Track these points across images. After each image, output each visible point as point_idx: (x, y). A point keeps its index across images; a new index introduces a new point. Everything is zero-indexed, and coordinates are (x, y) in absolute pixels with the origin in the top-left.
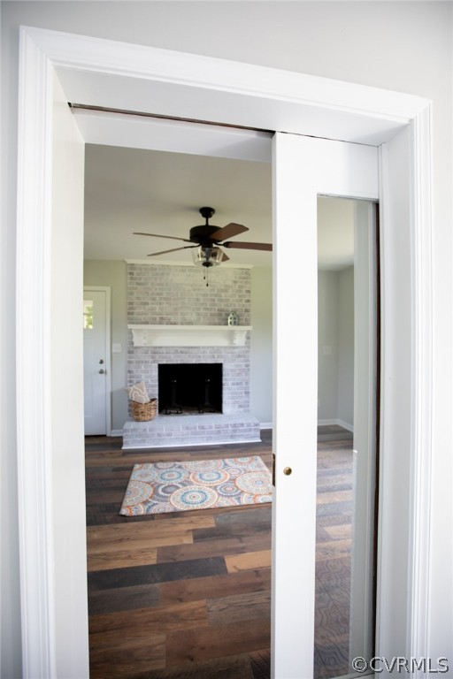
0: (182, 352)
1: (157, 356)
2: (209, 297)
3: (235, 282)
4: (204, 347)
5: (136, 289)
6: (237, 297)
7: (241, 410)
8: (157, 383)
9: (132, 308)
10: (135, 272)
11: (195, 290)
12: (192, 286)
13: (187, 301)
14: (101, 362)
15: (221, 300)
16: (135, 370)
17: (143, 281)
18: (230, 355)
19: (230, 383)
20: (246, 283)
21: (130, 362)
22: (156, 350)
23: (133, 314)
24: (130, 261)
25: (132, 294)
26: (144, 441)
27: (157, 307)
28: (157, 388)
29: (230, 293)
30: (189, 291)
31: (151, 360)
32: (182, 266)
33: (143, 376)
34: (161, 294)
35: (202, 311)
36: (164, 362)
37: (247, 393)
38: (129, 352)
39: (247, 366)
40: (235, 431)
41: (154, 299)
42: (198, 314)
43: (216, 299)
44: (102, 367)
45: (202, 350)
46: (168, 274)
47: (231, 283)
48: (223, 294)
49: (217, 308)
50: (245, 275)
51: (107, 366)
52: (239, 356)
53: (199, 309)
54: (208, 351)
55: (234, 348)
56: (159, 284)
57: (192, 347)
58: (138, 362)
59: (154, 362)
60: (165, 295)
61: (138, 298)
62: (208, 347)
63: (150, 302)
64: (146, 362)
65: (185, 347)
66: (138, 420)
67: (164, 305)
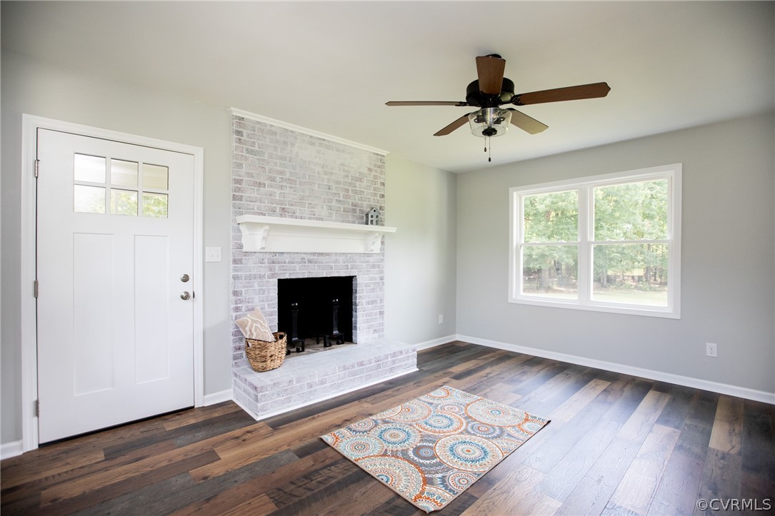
0: (310, 262)
1: (277, 266)
2: (342, 186)
3: (370, 170)
4: (336, 254)
5: (246, 159)
6: (372, 191)
7: (376, 335)
8: (277, 310)
9: (239, 190)
10: (245, 132)
11: (325, 173)
12: (323, 167)
13: (316, 187)
14: (186, 279)
15: (355, 192)
16: (243, 290)
17: (256, 148)
18: (364, 265)
19: (364, 301)
20: (382, 173)
21: (235, 278)
22: (275, 258)
23: (241, 198)
24: (238, 112)
25: (240, 166)
26: (289, 400)
27: (278, 192)
28: (276, 317)
29: (365, 184)
30: (318, 172)
31: (268, 273)
32: (311, 137)
33: (257, 298)
34: (281, 173)
35: (334, 204)
36: (287, 276)
37: (381, 313)
38: (235, 261)
39: (382, 279)
40: (394, 362)
41: (273, 180)
42: (330, 208)
43: (350, 188)
44: (187, 287)
45: (334, 258)
46: (293, 145)
47: (365, 170)
48: (358, 184)
49: (350, 201)
50: (379, 163)
51: (195, 285)
52: (374, 266)
53: (330, 201)
54: (341, 259)
55: (369, 255)
56: (281, 158)
57: (322, 254)
58: (249, 278)
59: (273, 276)
60: (288, 176)
61: (248, 174)
62: (341, 254)
63: (267, 183)
64: (261, 277)
65: (314, 254)
66: (264, 370)
67: (287, 191)
